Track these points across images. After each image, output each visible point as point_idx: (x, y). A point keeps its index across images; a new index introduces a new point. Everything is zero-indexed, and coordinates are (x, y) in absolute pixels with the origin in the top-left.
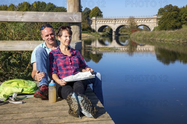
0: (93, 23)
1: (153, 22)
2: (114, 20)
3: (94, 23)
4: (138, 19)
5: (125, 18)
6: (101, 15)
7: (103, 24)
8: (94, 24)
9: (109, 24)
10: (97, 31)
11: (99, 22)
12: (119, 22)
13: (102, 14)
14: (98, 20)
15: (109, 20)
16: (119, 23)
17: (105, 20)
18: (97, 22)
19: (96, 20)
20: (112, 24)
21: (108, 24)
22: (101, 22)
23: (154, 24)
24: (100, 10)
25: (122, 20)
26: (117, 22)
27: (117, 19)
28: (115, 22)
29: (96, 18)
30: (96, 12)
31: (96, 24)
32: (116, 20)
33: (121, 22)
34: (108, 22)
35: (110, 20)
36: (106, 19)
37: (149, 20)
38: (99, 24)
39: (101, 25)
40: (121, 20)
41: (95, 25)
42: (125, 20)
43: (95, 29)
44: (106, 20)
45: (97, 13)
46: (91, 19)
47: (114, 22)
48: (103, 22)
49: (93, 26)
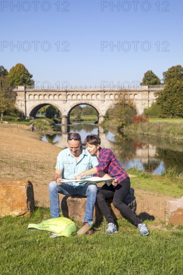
0: (18, 98)
1: (141, 98)
2: (65, 93)
3: (20, 98)
4: (112, 93)
5: (86, 90)
6: (30, 81)
7: (41, 100)
8: (21, 100)
9: (54, 100)
10: (28, 115)
11: (32, 97)
12: (74, 97)
13: (31, 79)
14: (30, 93)
15: (54, 93)
16: (75, 100)
17: (44, 93)
18: (27, 96)
19: (26, 92)
20: (61, 100)
21: (52, 100)
22: (36, 97)
23: (144, 102)
24: (27, 71)
25: (81, 93)
26: (69, 97)
27: (69, 91)
28: (67, 98)
29: (25, 88)
30: (21, 74)
31: (26, 101)
32: (68, 93)
33: (79, 97)
34: (51, 97)
35: (56, 93)
36: (46, 91)
37: (133, 94)
38: (32, 100)
39: (37, 103)
40: (77, 93)
41: (23, 103)
42: (85, 93)
43: (24, 112)
44: (46, 93)
45: (22, 76)
46: (15, 90)
47: (65, 97)
48: (41, 97)
49: (20, 105)
